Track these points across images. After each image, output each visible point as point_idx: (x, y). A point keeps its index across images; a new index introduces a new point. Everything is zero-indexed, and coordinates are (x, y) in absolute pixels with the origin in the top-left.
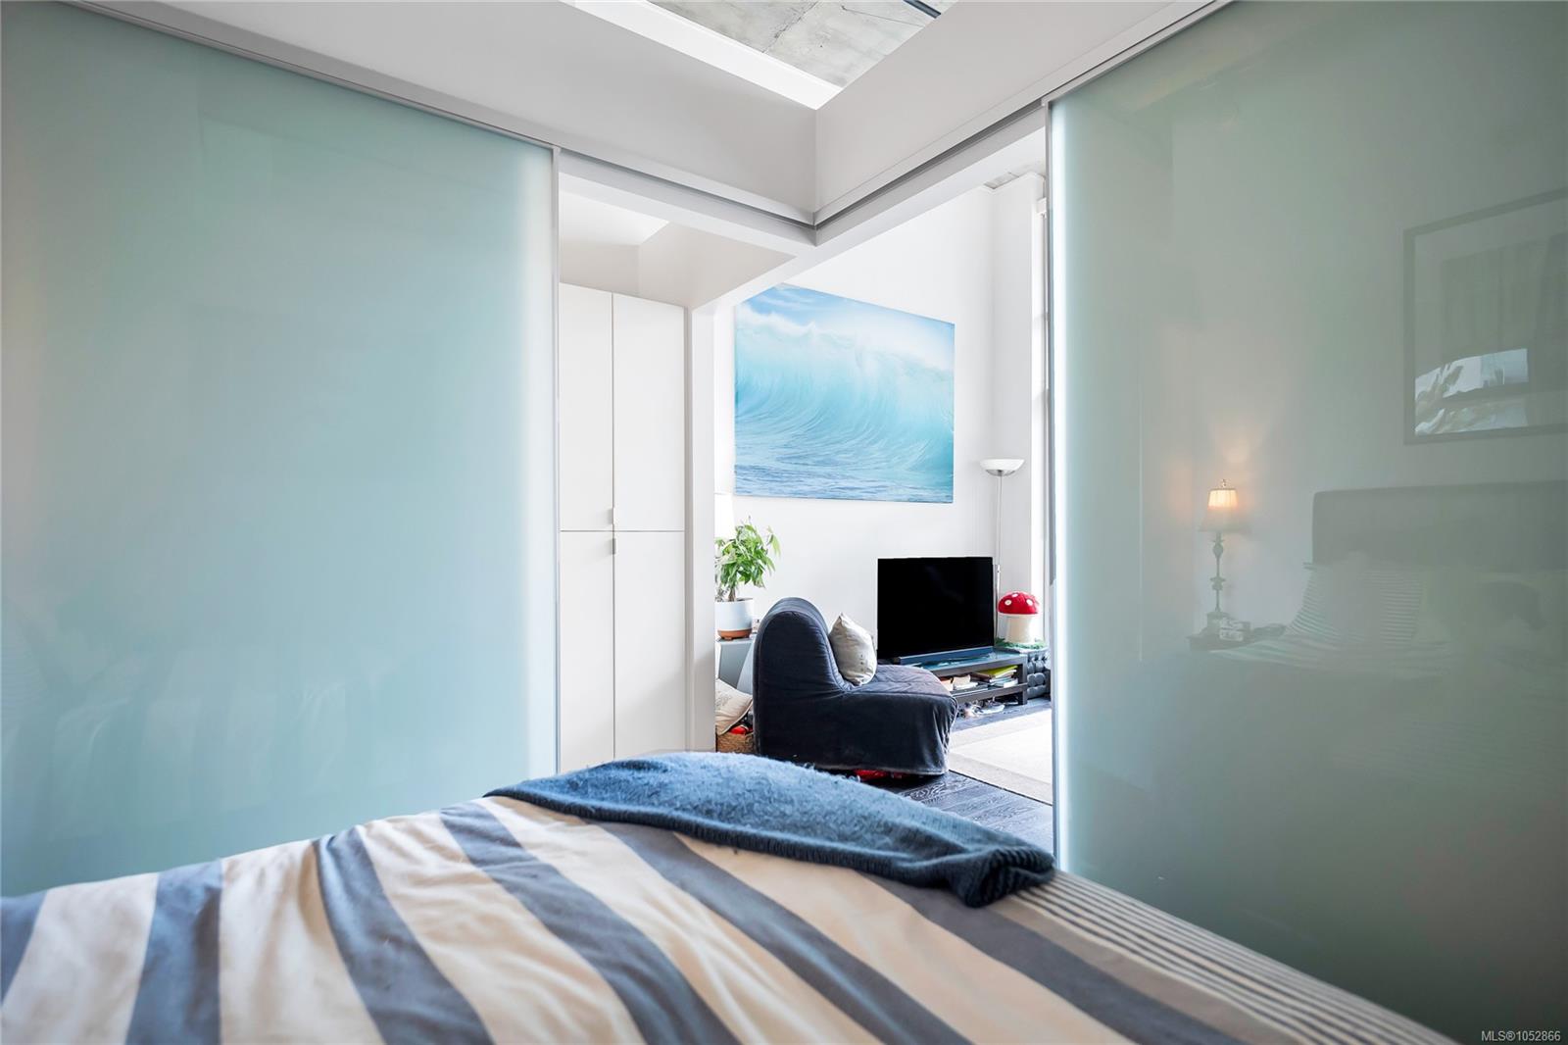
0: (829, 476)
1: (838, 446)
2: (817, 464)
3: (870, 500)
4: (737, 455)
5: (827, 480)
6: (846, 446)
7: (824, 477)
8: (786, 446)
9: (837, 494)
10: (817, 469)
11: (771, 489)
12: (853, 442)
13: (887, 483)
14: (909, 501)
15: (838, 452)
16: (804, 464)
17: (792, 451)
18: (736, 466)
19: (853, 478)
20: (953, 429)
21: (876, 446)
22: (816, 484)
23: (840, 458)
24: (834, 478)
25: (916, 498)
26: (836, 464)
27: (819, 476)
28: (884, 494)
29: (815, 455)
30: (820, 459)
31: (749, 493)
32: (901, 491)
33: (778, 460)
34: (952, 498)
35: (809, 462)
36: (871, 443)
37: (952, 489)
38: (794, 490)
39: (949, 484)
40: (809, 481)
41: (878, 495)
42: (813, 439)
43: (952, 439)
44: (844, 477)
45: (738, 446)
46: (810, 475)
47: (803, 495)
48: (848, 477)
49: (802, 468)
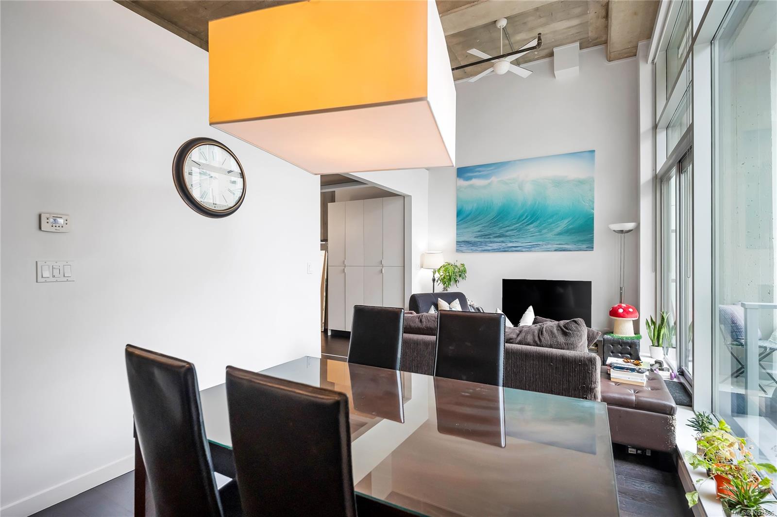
0: (503, 242)
1: (507, 228)
2: (496, 237)
3: (528, 251)
4: (457, 237)
5: (501, 244)
6: (513, 227)
7: (499, 242)
8: (479, 231)
9: (506, 250)
10: (495, 240)
11: (471, 249)
12: (517, 225)
13: (539, 243)
14: (556, 250)
15: (507, 231)
16: (488, 238)
17: (482, 233)
18: (457, 242)
19: (516, 242)
20: (593, 209)
21: (532, 225)
22: (495, 246)
23: (507, 234)
24: (505, 243)
25: (561, 249)
26: (506, 236)
27: (497, 242)
28: (538, 248)
29: (494, 234)
30: (497, 235)
31: (462, 251)
32: (549, 246)
33: (475, 237)
34: (593, 248)
35: (491, 237)
36: (528, 225)
37: (593, 243)
38: (483, 249)
39: (591, 241)
40: (491, 245)
41: (533, 249)
42: (494, 226)
43: (593, 215)
44: (511, 242)
45: (457, 234)
46: (491, 242)
47: (488, 251)
48: (513, 242)
49: (488, 240)
